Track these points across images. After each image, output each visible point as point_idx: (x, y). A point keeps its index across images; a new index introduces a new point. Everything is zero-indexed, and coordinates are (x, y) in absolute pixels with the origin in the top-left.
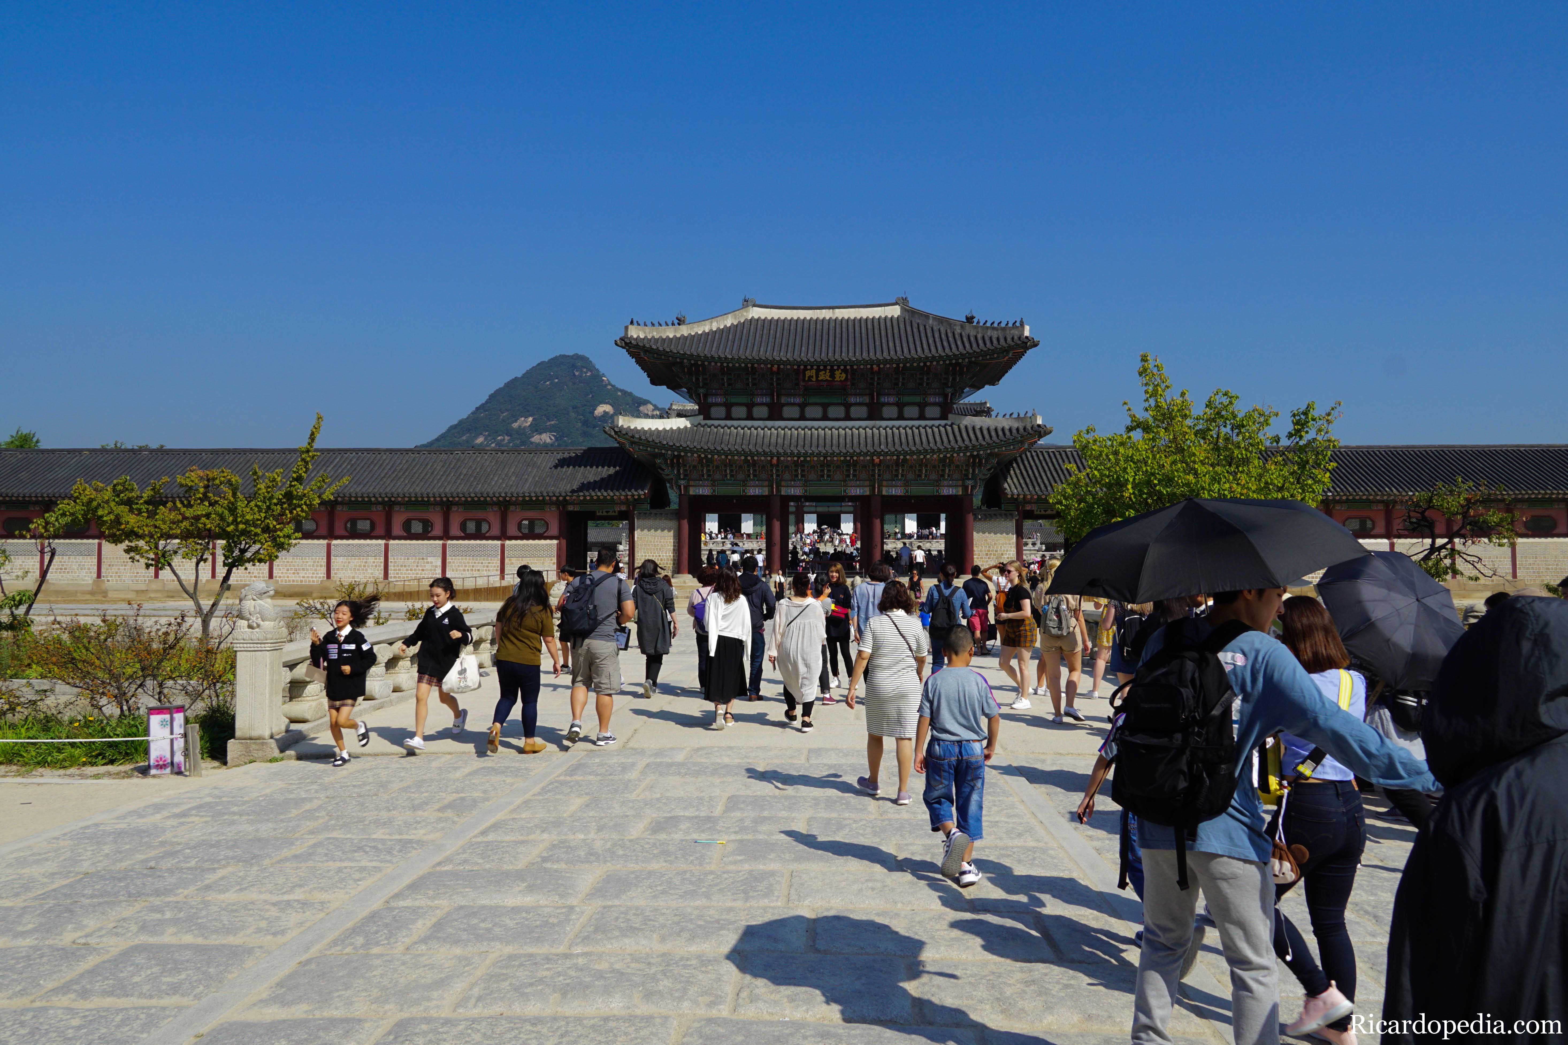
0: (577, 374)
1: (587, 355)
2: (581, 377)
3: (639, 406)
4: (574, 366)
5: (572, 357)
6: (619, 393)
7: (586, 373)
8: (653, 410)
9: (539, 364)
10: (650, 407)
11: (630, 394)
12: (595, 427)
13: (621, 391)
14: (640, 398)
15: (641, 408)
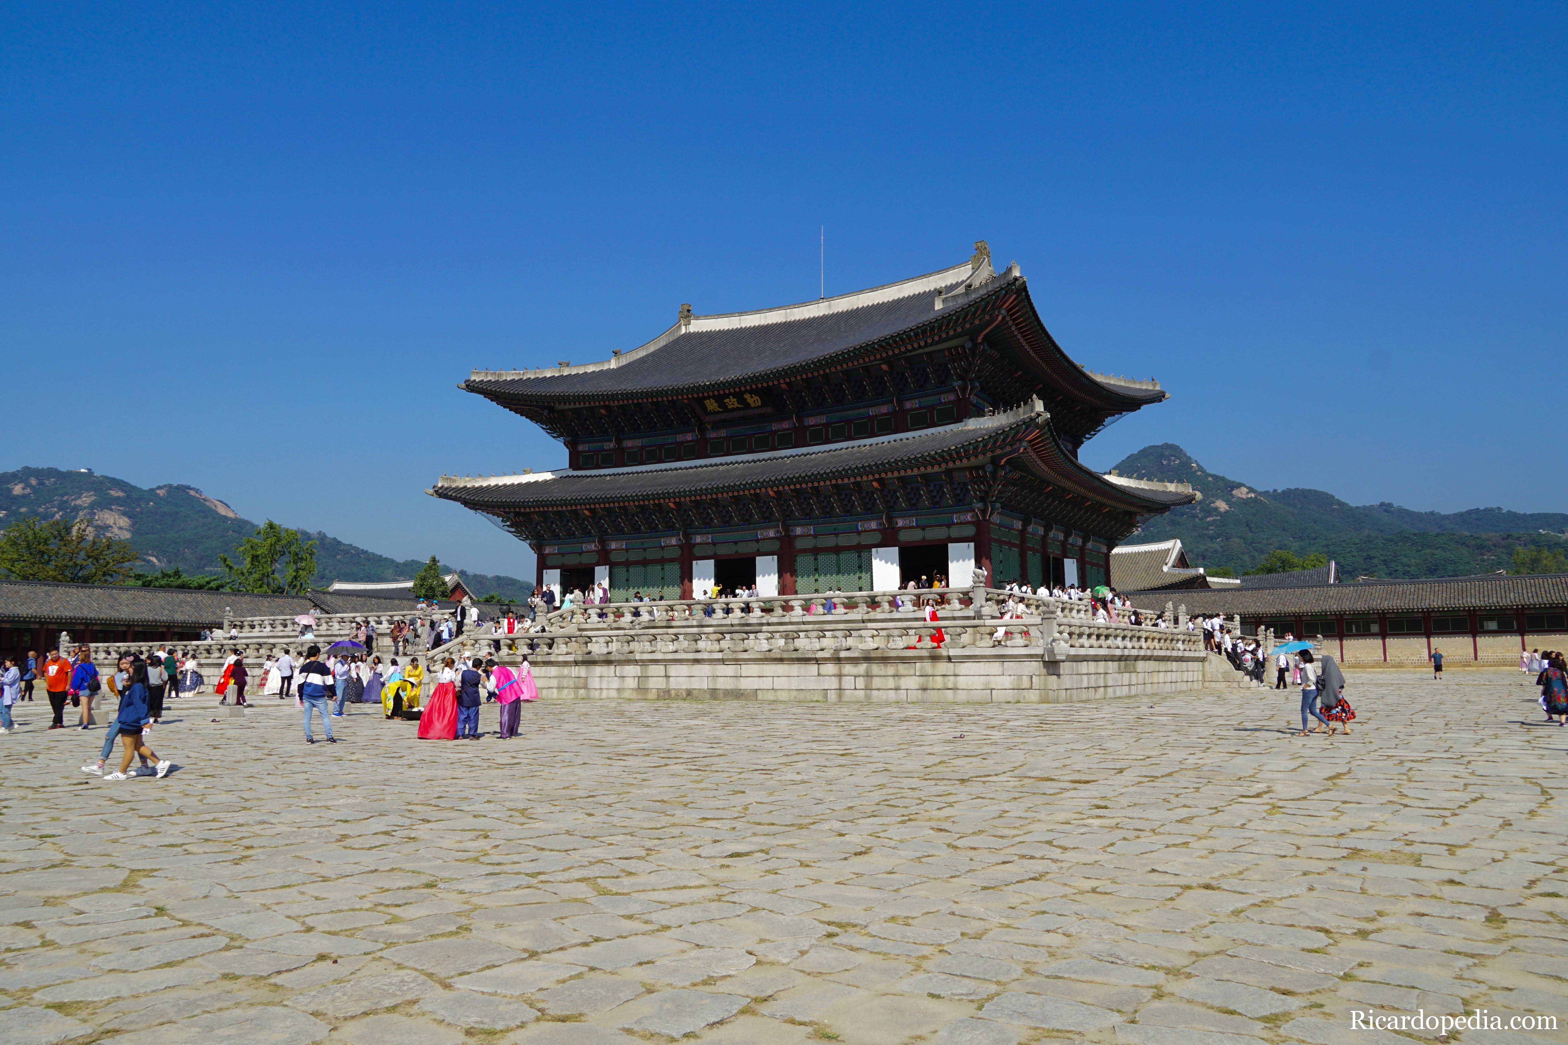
0: (1165, 463)
1: (1177, 444)
2: (1169, 465)
3: (1232, 490)
4: (1162, 456)
5: (1161, 447)
6: (1210, 479)
7: (1174, 461)
8: (1248, 493)
9: (1128, 457)
10: (1244, 490)
11: (1223, 479)
12: (1182, 515)
13: (1212, 476)
14: (1233, 482)
15: (1234, 492)
